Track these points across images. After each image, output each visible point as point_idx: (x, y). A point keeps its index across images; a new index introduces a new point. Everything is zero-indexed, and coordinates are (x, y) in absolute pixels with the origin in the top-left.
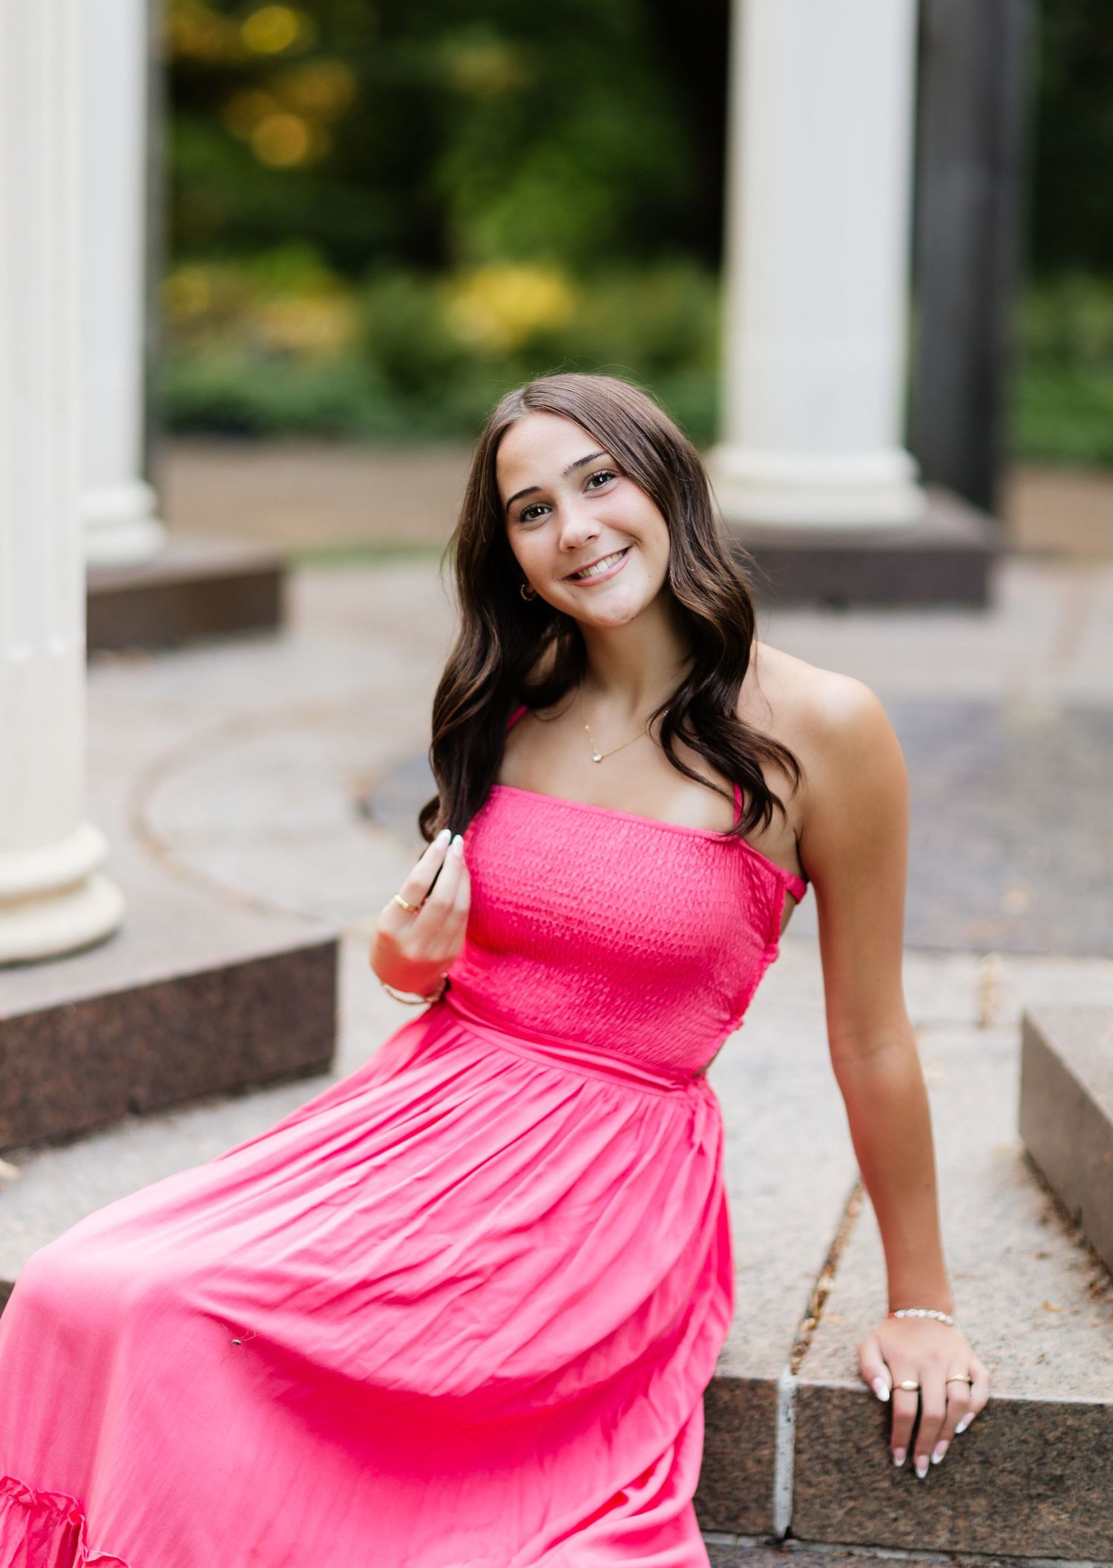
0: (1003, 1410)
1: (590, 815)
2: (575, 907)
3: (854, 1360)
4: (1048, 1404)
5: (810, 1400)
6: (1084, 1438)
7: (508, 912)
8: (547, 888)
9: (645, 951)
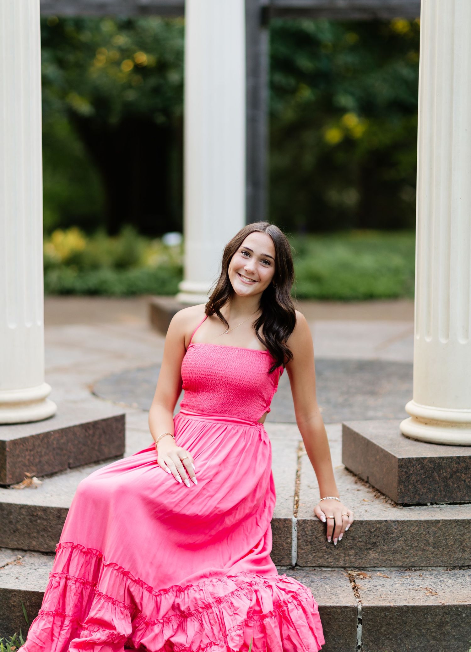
0: (358, 523)
1: (226, 348)
4: (371, 521)
5: (302, 524)
6: (382, 530)
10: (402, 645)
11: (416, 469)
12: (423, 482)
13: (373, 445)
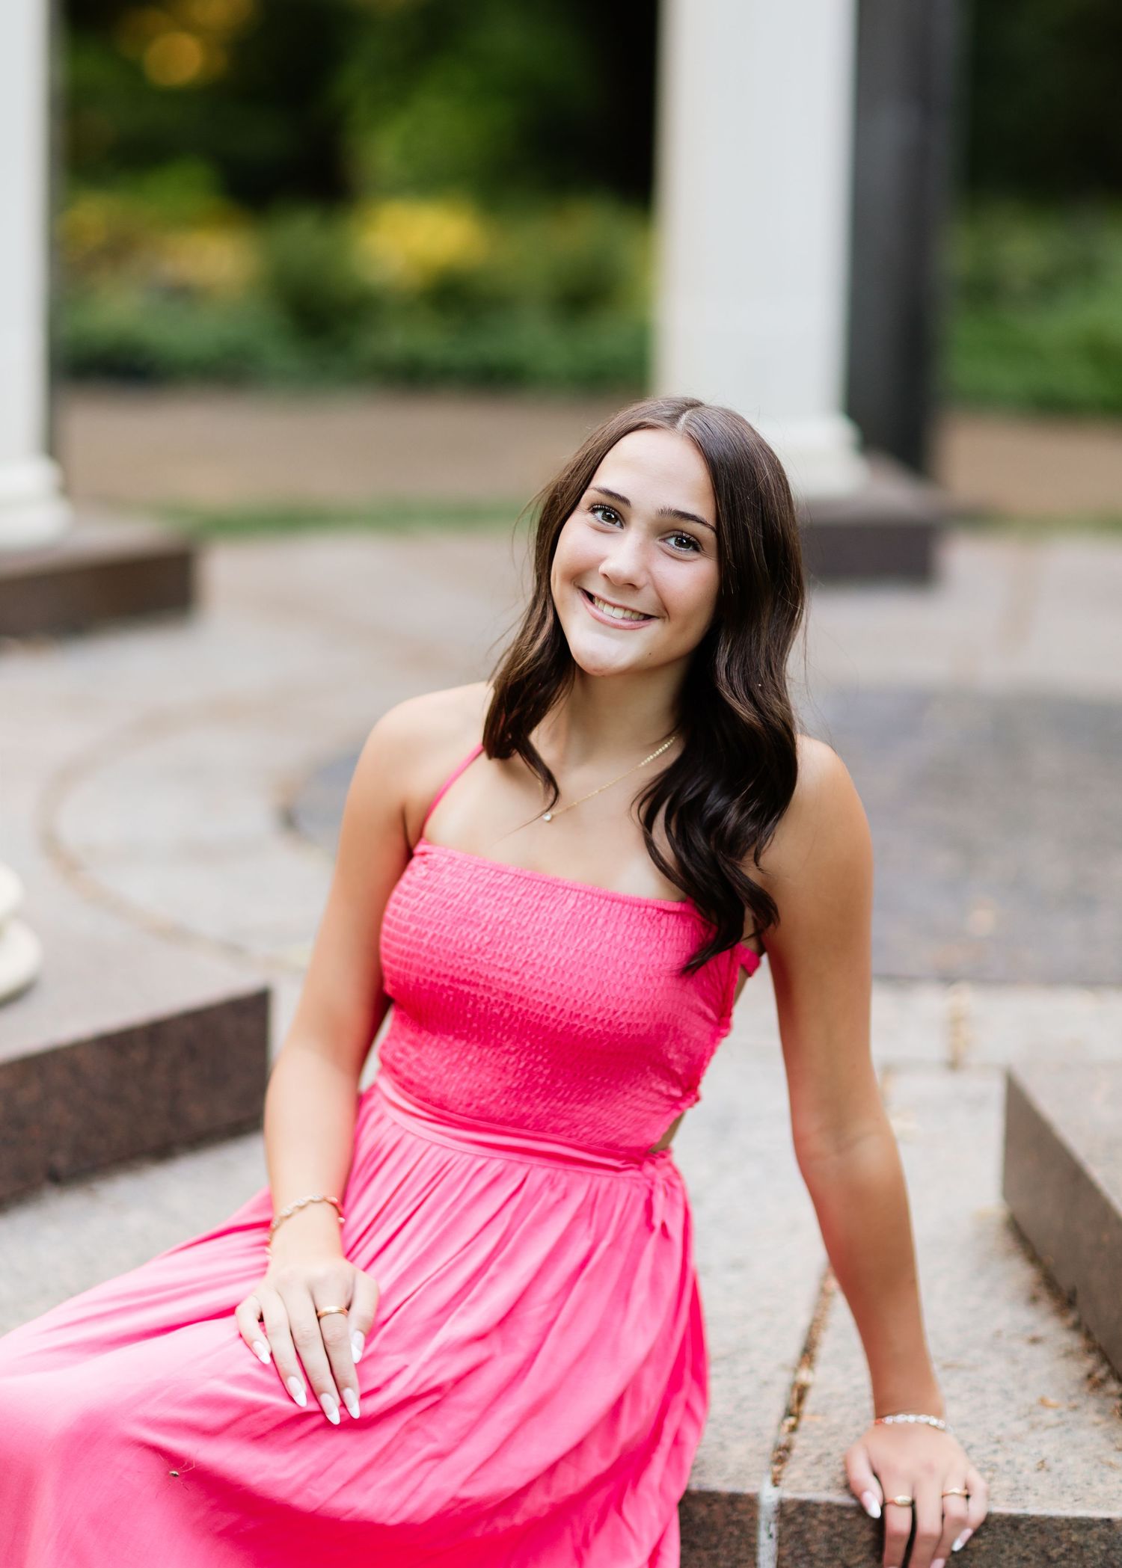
0: (1003, 1526)
1: (534, 883)
2: (516, 983)
3: (840, 1469)
5: (793, 1515)
7: (443, 985)
8: (486, 962)
9: (591, 1030)
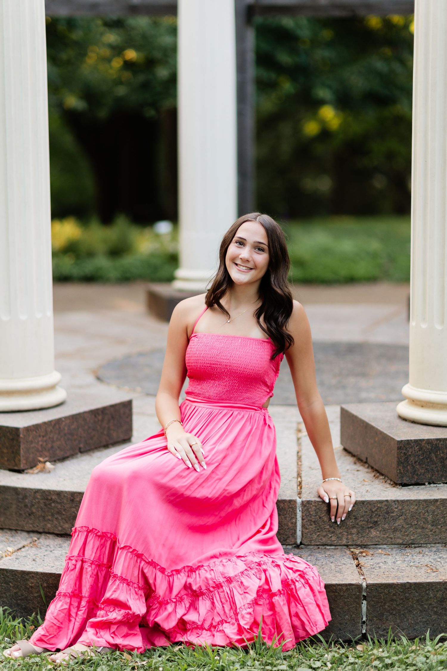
0: (360, 503)
1: (229, 337)
4: (372, 501)
5: (306, 505)
6: (383, 510)
10: (405, 620)
11: (414, 450)
12: (421, 462)
13: (372, 427)
